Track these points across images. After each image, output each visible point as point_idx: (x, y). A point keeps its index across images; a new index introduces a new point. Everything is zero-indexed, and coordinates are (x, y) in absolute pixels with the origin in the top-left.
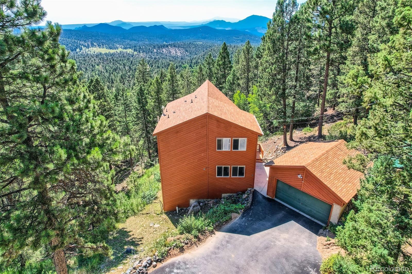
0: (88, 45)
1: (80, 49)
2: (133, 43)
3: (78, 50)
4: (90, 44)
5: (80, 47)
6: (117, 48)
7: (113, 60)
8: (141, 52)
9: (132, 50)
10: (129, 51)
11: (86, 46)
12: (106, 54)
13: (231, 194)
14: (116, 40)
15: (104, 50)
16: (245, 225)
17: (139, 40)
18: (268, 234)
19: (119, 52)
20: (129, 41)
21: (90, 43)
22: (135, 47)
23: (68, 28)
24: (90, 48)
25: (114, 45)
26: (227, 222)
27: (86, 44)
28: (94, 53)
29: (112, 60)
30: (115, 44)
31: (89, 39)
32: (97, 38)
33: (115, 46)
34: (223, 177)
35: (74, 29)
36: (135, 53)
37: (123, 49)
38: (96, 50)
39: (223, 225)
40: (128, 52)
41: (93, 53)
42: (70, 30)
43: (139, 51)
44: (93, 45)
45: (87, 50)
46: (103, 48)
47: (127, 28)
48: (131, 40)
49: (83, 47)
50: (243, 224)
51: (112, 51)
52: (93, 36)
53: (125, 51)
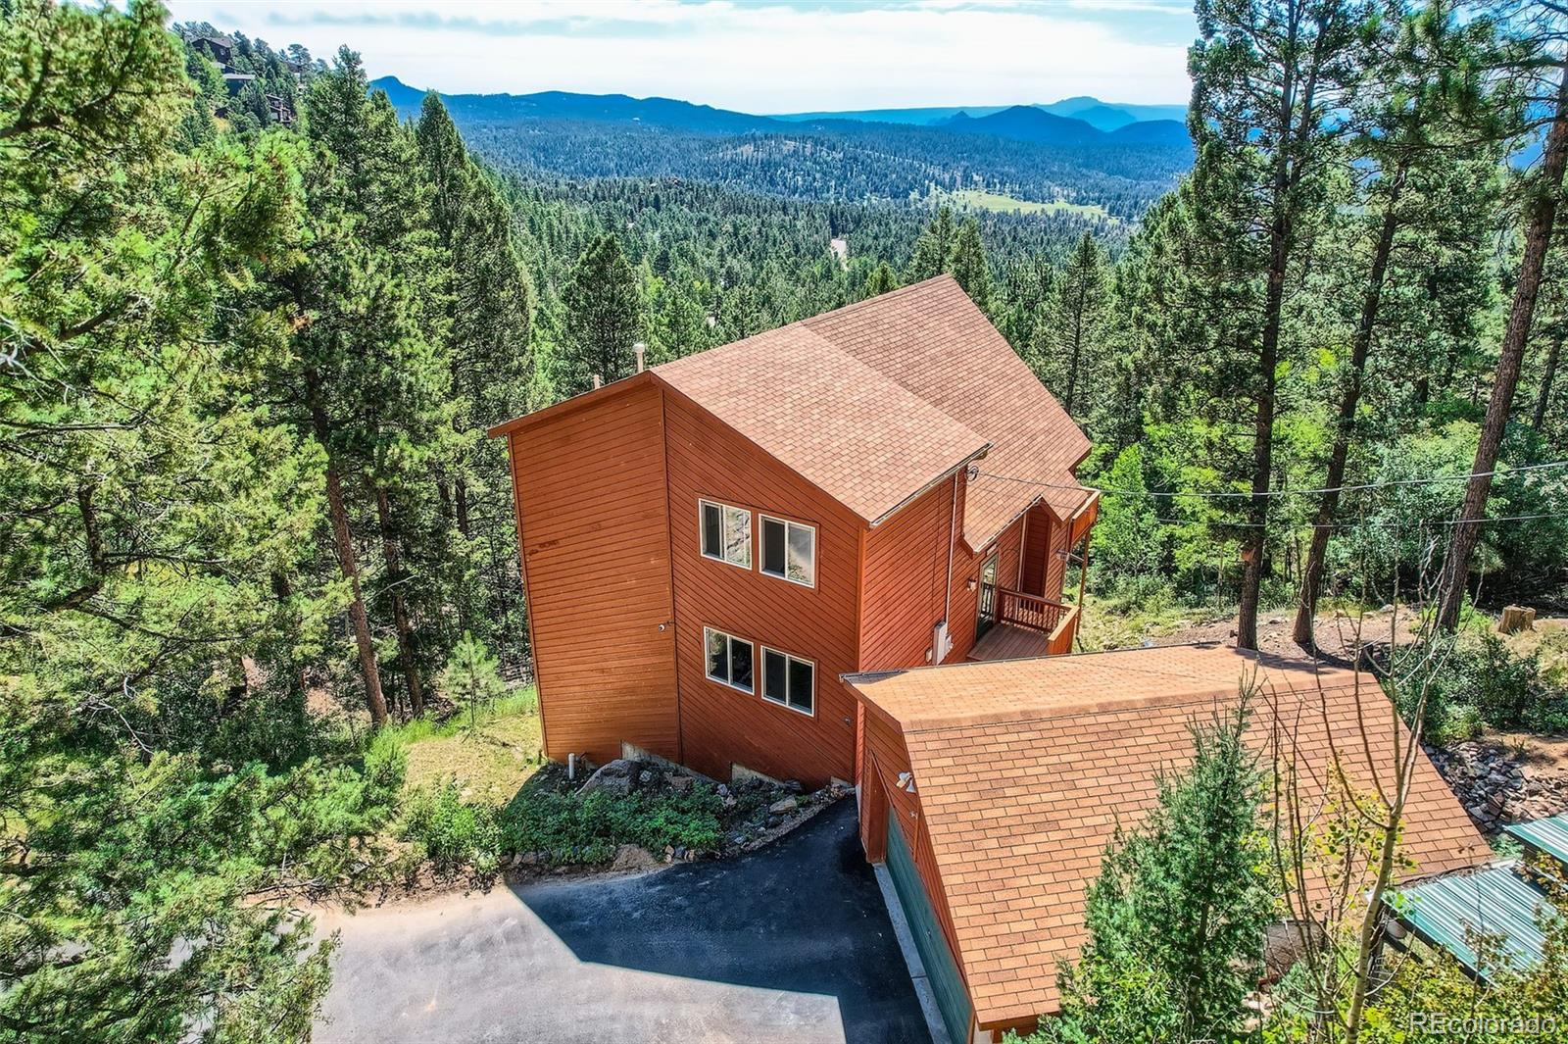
0: (953, 180)
1: (922, 194)
2: (1116, 183)
3: (914, 195)
4: (959, 180)
5: (923, 185)
6: (1052, 199)
7: (1015, 239)
8: (1135, 219)
9: (1103, 208)
10: (1093, 212)
11: (943, 186)
12: (1002, 217)
13: (766, 779)
14: (1055, 169)
15: (1001, 203)
16: (629, 914)
17: (1141, 175)
18: (667, 997)
19: (1052, 214)
20: (1102, 175)
21: (958, 175)
22: (1119, 197)
23: (903, 121)
24: (955, 193)
25: (1041, 186)
26: (578, 868)
27: (947, 177)
28: (965, 208)
29: (1009, 240)
30: (1047, 183)
31: (963, 158)
32: (989, 158)
33: (1045, 190)
34: (729, 684)
35: (925, 124)
36: (1114, 221)
37: (1072, 203)
38: (972, 200)
39: (552, 873)
40: (1087, 216)
41: (961, 210)
42: (908, 128)
43: (1130, 217)
44: (968, 180)
45: (945, 197)
46: (1001, 193)
47: (1108, 127)
48: (1111, 173)
49: (933, 185)
50: (628, 908)
51: (1027, 208)
52: (977, 150)
53: (1076, 209)
